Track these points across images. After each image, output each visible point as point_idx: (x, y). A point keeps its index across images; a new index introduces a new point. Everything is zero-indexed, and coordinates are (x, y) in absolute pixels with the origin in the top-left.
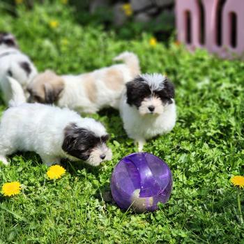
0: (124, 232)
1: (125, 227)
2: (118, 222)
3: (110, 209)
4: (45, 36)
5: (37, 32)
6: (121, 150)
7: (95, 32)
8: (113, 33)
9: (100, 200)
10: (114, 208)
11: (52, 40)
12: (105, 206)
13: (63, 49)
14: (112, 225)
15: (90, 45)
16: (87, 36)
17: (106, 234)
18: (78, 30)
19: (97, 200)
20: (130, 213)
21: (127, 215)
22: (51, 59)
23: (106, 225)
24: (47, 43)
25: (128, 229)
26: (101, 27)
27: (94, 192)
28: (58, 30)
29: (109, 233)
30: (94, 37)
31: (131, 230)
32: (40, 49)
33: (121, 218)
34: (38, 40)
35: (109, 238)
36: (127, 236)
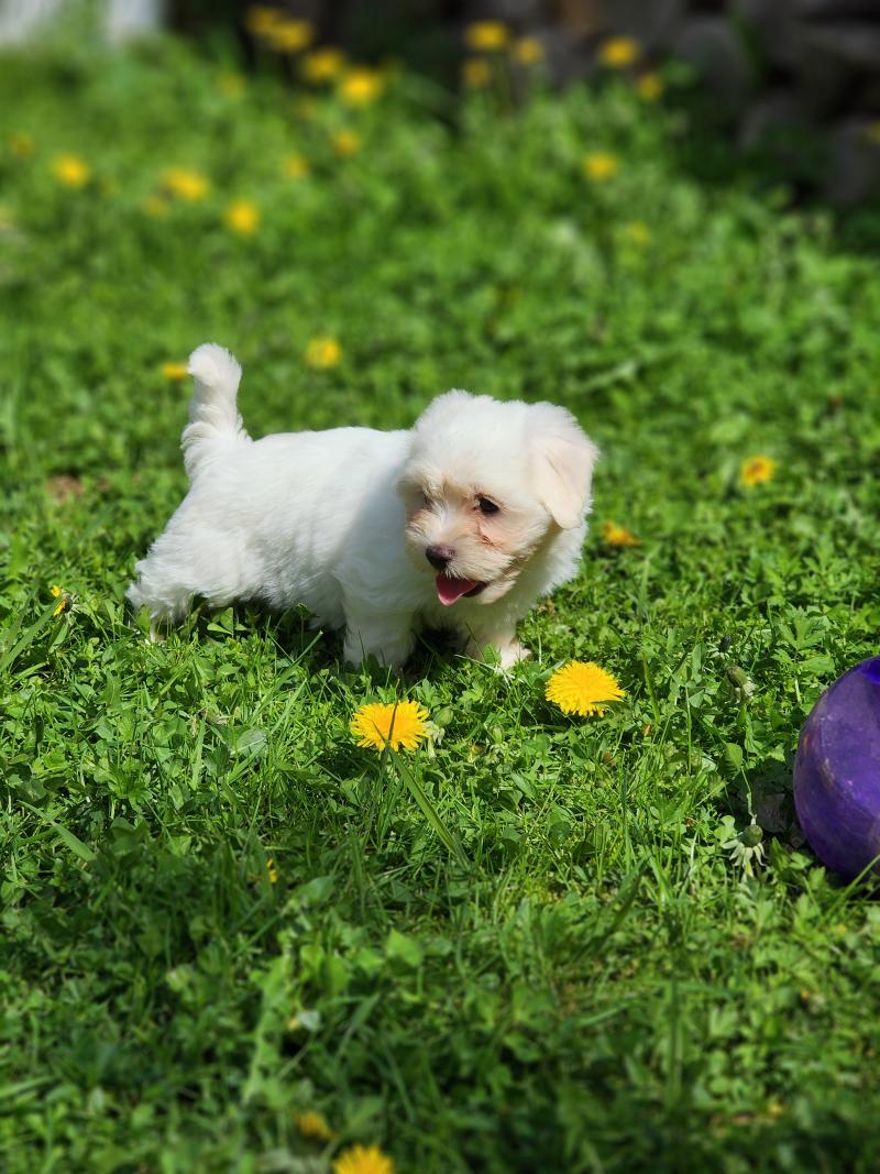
0: (837, 965)
1: (842, 946)
2: (812, 921)
3: (783, 863)
4: (558, 210)
5: (529, 194)
6: (833, 647)
7: (754, 211)
8: (822, 223)
9: (742, 822)
10: (800, 861)
11: (583, 228)
12: (759, 849)
13: (628, 259)
14: (785, 929)
15: (731, 257)
16: (722, 226)
17: (760, 959)
18: (686, 200)
19: (729, 821)
20: (865, 892)
21: (853, 897)
22: (575, 292)
23: (760, 924)
24: (563, 234)
25: (853, 955)
26: (780, 196)
27: (718, 788)
28: (611, 196)
29: (774, 955)
30: (748, 231)
31: (865, 960)
32: (536, 252)
33: (824, 908)
34: (531, 224)
35: (772, 980)
36: (845, 984)
